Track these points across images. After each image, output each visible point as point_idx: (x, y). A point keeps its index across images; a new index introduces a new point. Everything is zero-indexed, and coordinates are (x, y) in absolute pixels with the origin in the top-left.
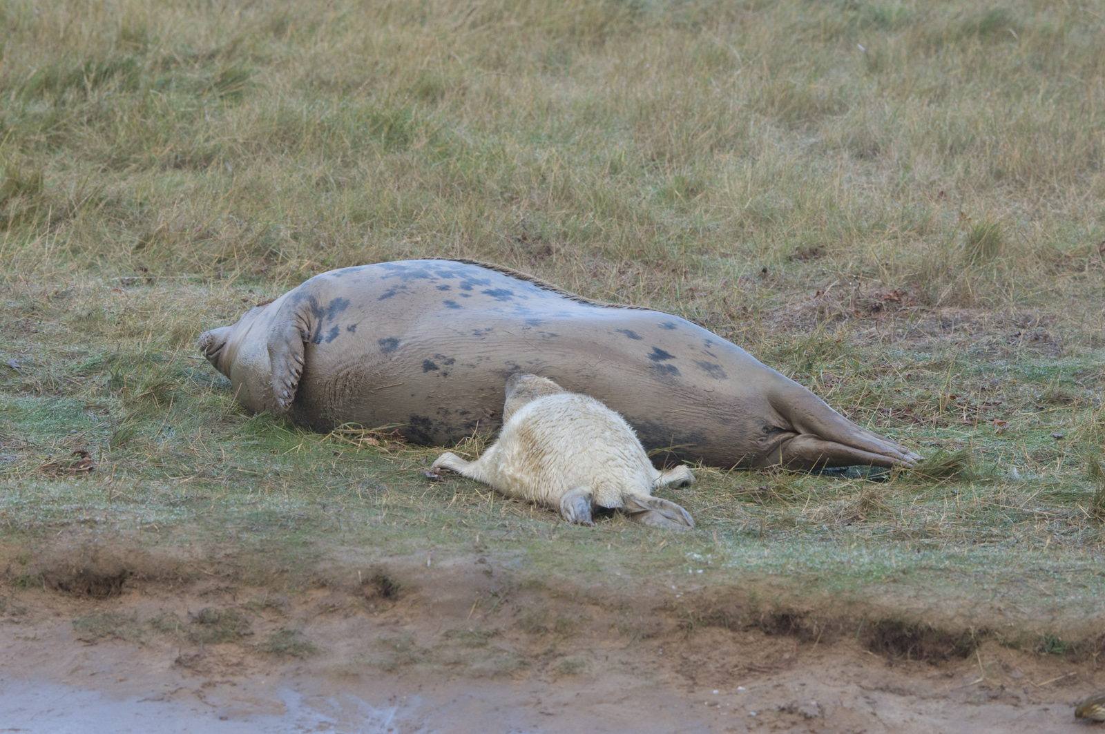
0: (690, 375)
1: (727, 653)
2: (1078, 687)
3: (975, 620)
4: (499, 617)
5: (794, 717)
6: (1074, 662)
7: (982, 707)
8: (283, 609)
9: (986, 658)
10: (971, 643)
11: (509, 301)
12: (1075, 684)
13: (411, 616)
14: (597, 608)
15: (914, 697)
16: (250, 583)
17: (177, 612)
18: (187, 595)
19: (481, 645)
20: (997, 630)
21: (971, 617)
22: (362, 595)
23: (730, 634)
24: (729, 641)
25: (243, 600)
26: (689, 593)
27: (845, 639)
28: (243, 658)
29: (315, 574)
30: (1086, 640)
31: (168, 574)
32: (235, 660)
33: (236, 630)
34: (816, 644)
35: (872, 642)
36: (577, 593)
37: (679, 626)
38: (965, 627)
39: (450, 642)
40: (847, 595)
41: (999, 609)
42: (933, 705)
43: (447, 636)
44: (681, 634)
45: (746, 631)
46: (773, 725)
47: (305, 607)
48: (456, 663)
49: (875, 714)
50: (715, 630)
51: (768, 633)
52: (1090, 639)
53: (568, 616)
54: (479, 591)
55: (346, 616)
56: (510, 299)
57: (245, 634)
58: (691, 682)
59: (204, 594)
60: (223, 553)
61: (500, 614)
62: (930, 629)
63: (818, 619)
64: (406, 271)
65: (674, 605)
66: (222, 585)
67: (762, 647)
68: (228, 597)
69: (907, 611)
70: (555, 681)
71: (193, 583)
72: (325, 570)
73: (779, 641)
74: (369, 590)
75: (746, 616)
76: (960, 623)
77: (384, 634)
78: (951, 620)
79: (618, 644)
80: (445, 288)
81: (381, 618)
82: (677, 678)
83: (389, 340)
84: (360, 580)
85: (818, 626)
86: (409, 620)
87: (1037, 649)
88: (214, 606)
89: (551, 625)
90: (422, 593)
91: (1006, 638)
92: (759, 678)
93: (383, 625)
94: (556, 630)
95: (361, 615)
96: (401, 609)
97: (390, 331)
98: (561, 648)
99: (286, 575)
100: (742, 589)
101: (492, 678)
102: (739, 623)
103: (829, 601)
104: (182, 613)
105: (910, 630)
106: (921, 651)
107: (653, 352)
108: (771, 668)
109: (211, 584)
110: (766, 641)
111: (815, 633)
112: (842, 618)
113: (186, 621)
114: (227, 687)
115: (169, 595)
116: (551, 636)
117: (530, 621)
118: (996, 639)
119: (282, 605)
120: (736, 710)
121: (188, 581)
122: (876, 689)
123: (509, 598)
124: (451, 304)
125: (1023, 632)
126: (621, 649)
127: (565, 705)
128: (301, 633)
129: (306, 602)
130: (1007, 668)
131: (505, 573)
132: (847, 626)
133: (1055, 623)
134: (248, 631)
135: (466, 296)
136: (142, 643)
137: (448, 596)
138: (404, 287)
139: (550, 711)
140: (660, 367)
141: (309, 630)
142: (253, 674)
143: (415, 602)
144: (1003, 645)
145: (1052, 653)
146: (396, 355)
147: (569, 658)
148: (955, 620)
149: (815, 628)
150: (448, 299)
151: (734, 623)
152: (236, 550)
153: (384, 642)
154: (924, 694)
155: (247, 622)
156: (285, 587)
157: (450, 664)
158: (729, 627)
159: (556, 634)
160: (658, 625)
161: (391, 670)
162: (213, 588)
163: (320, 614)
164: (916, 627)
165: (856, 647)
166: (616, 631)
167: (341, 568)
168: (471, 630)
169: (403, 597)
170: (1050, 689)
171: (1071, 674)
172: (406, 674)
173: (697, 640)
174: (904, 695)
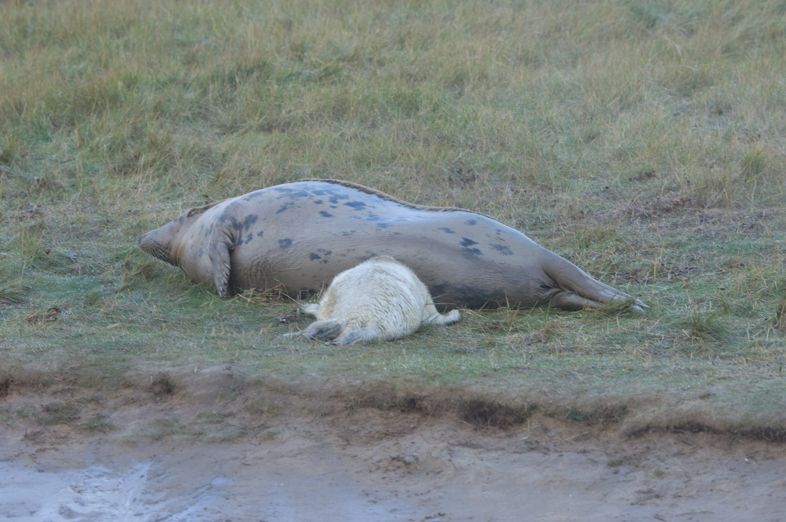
0: (488, 253)
1: (375, 425)
2: (588, 441)
3: (528, 400)
4: (234, 404)
5: (400, 464)
6: (589, 425)
7: (523, 455)
8: (101, 401)
9: (533, 424)
10: (525, 414)
11: (363, 210)
12: (587, 439)
13: (180, 404)
14: (295, 397)
15: (482, 450)
16: (85, 385)
17: (35, 405)
18: (44, 394)
19: (218, 422)
20: (542, 406)
21: (526, 398)
22: (152, 392)
23: (379, 412)
24: (377, 417)
25: (78, 397)
26: (353, 386)
27: (449, 414)
28: (68, 434)
29: (123, 379)
30: (596, 411)
31: (34, 381)
32: (63, 435)
33: (69, 415)
34: (430, 416)
35: (466, 415)
36: (283, 387)
37: (345, 407)
38: (522, 404)
39: (199, 421)
40: (450, 385)
41: (544, 392)
42: (493, 454)
43: (199, 417)
44: (346, 413)
45: (389, 410)
46: (385, 469)
47: (115, 400)
48: (200, 434)
49: (450, 461)
50: (368, 410)
51: (403, 411)
52: (599, 410)
53: (276, 402)
54: (224, 387)
55: (140, 406)
56: (364, 208)
57: (74, 418)
58: (346, 443)
59: (55, 393)
60: (69, 367)
61: (235, 402)
62: (500, 406)
63: (431, 401)
64: (293, 192)
65: (343, 394)
66: (66, 387)
67: (397, 420)
68: (69, 395)
69: (487, 395)
70: (260, 444)
71: (49, 386)
72: (130, 376)
73: (409, 416)
74: (157, 389)
75: (389, 400)
76: (519, 401)
77: (160, 416)
78: (513, 399)
79: (307, 420)
80: (319, 202)
81: (163, 406)
82: (338, 441)
83: (285, 240)
84: (152, 382)
85: (432, 406)
86: (179, 407)
87: (565, 417)
88: (59, 401)
89: (265, 408)
90: (188, 390)
91: (547, 411)
92: (391, 439)
93: (162, 410)
94: (268, 411)
95: (150, 405)
96: (175, 400)
97: (285, 234)
98: (269, 423)
99: (106, 380)
100: (386, 383)
101: (220, 443)
102: (385, 404)
103: (439, 389)
104: (37, 406)
105: (488, 407)
106: (496, 420)
107: (463, 241)
108: (399, 434)
109: (60, 387)
110: (402, 416)
111: (429, 409)
112: (446, 400)
113: (39, 410)
114: (52, 452)
115: (34, 394)
116: (264, 416)
117: (252, 406)
118: (541, 412)
119: (101, 399)
120: (366, 460)
121: (46, 385)
122: (459, 445)
123: (242, 391)
124: (325, 214)
125: (558, 407)
126: (307, 423)
127: (260, 459)
128: (108, 417)
129: (117, 397)
130: (546, 430)
131: (240, 376)
132: (449, 405)
133: (578, 400)
134: (77, 416)
135: (334, 207)
136: (8, 425)
137: (204, 391)
138: (292, 204)
139: (250, 462)
140: (469, 250)
141: (115, 415)
142: (72, 443)
143: (184, 396)
144: (545, 415)
145: (575, 419)
146: (291, 250)
147: (271, 430)
148: (516, 400)
149: (429, 406)
150: (322, 210)
151: (381, 405)
152: (78, 365)
153: (158, 421)
154: (490, 448)
155: (77, 411)
156: (104, 388)
157: (196, 434)
158: (378, 408)
159: (268, 414)
160: (332, 407)
161: (158, 439)
162: (61, 389)
163: (124, 404)
164: (492, 404)
165: (456, 418)
166: (306, 411)
167: (141, 374)
168: (214, 412)
169: (177, 392)
170: (571, 443)
171: (586, 433)
172: (166, 441)
173: (356, 416)
174: (476, 448)
